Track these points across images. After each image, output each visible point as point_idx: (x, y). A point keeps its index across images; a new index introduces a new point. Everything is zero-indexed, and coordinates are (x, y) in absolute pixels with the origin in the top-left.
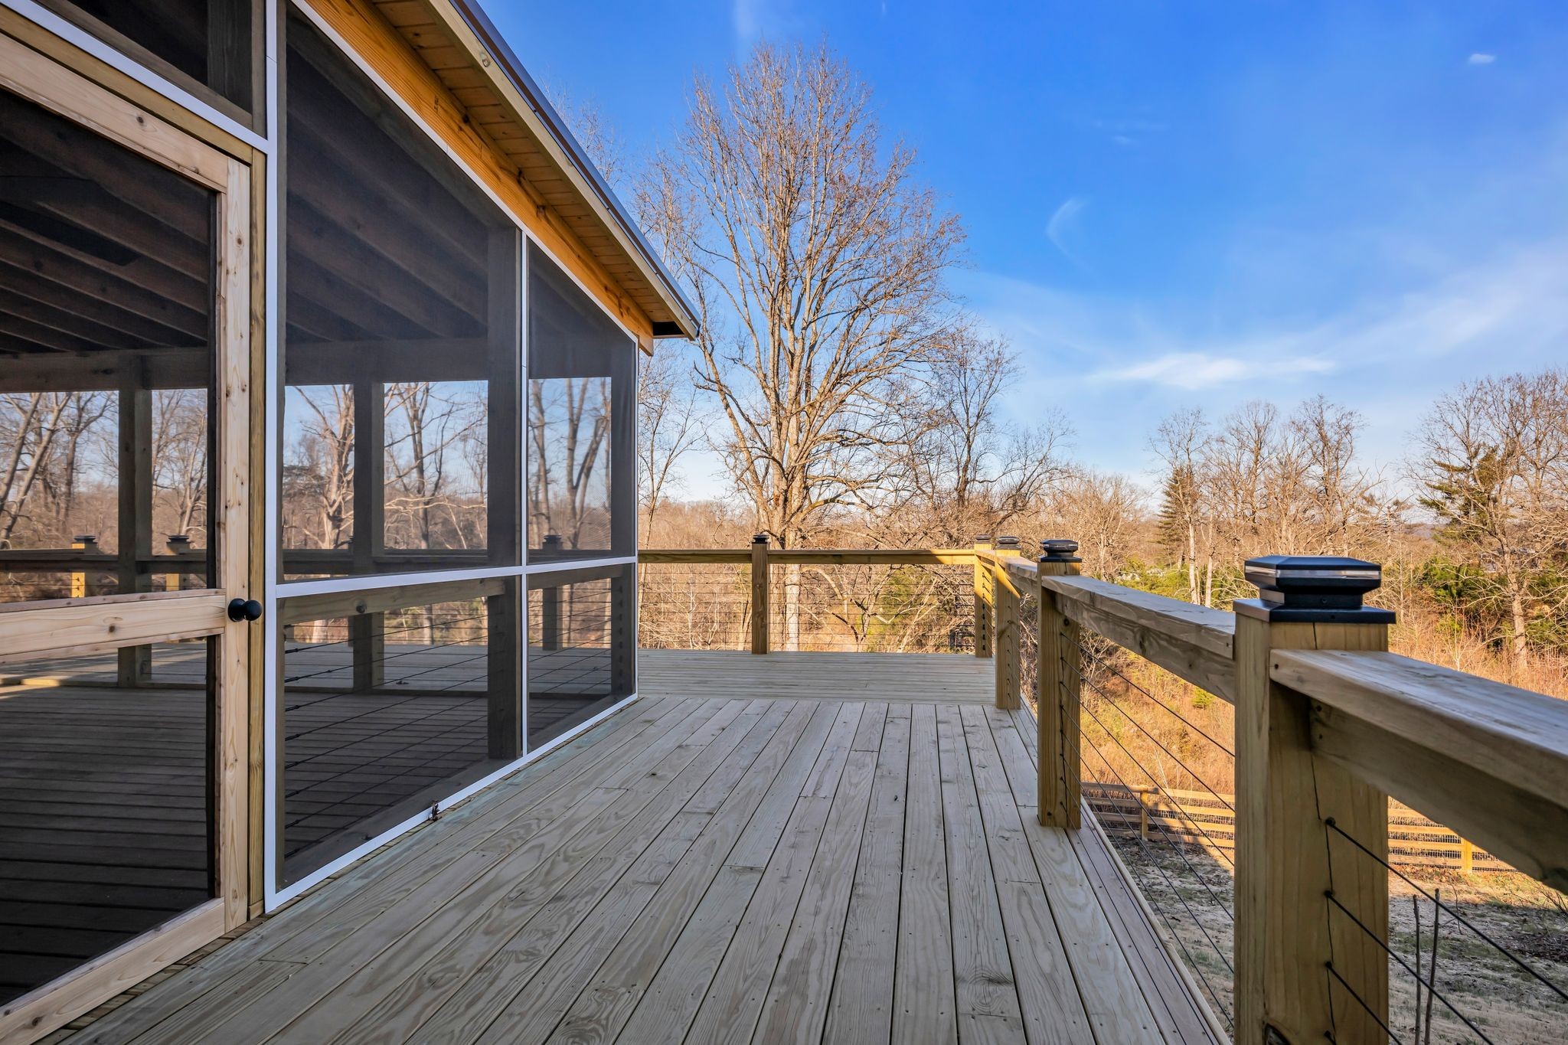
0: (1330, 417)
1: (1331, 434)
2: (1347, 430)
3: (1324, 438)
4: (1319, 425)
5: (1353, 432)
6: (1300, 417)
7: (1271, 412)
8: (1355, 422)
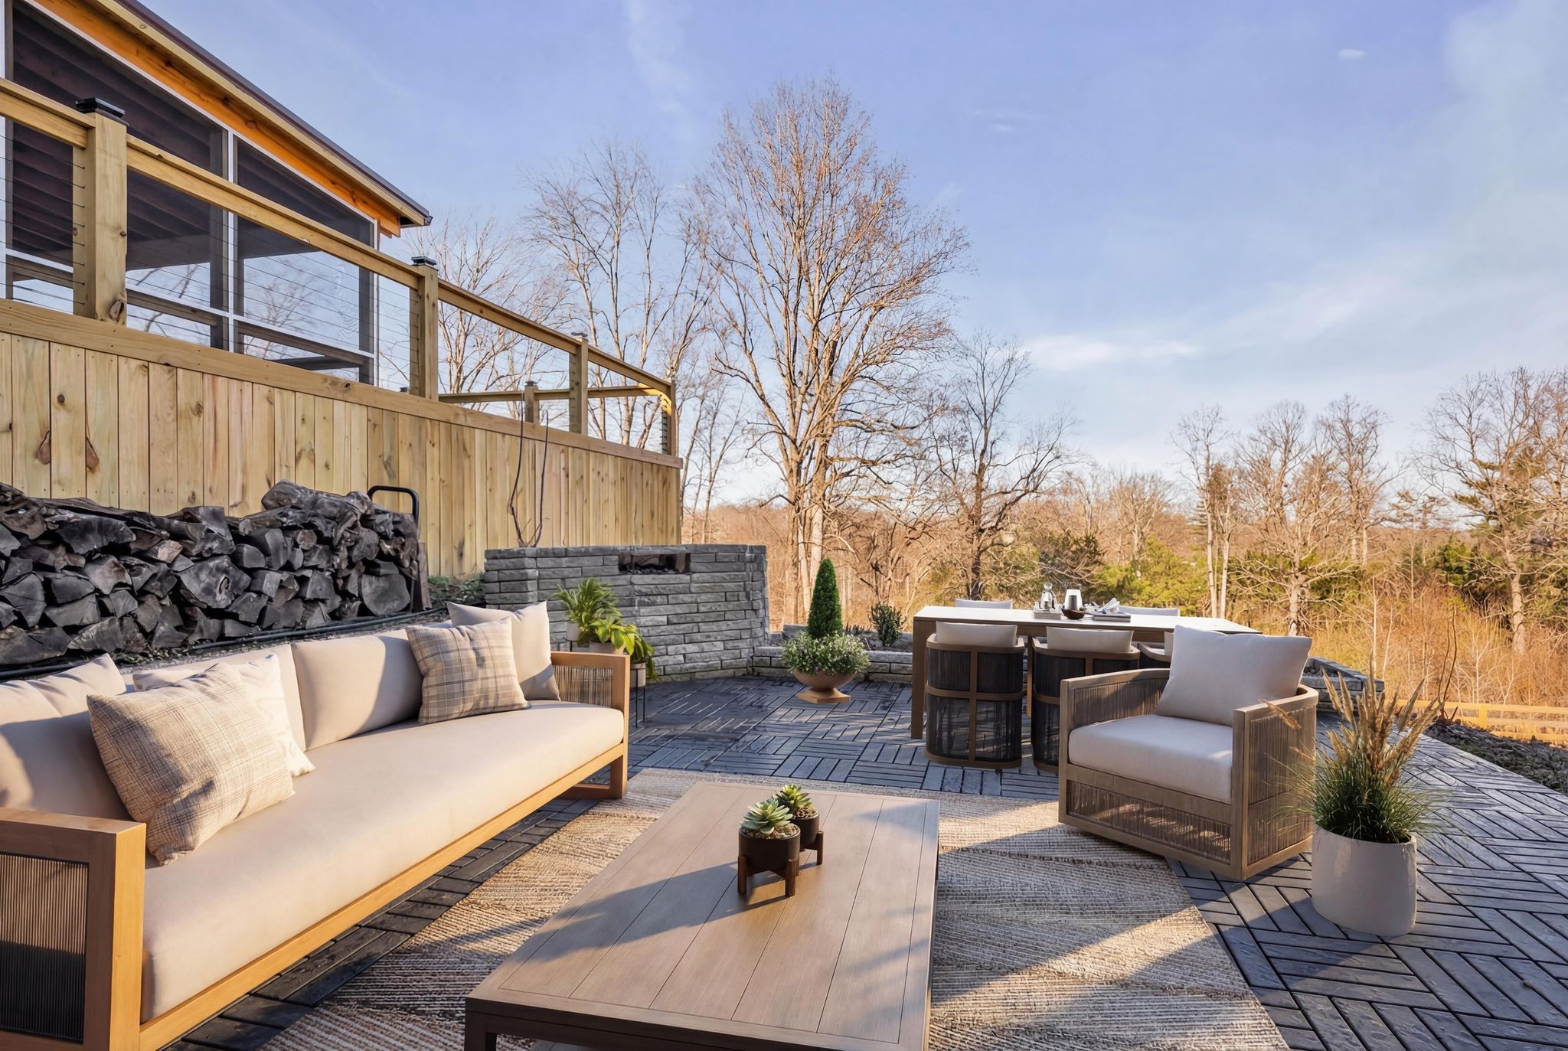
0: (1356, 416)
1: (1357, 431)
2: (1374, 427)
3: (1350, 435)
4: (1346, 424)
5: (1378, 429)
6: (1328, 415)
7: (1301, 412)
8: (1380, 419)
